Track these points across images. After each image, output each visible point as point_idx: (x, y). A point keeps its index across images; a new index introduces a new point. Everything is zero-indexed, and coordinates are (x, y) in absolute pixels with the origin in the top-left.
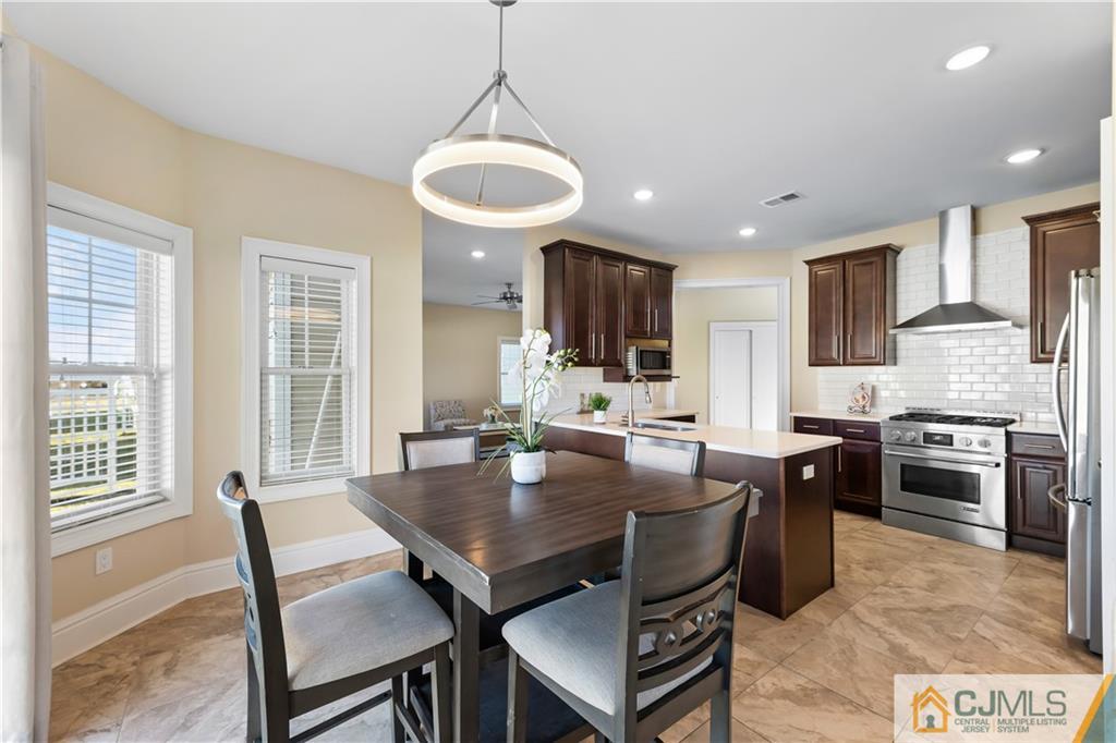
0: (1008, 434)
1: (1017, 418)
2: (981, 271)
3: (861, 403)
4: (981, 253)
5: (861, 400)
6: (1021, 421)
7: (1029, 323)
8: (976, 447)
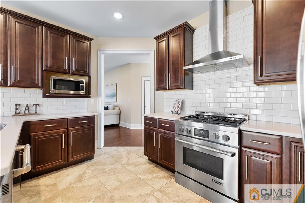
0: (240, 132)
1: (247, 118)
2: (229, 35)
3: (177, 109)
4: (229, 25)
5: (177, 107)
6: (249, 120)
7: (253, 63)
8: (221, 140)
